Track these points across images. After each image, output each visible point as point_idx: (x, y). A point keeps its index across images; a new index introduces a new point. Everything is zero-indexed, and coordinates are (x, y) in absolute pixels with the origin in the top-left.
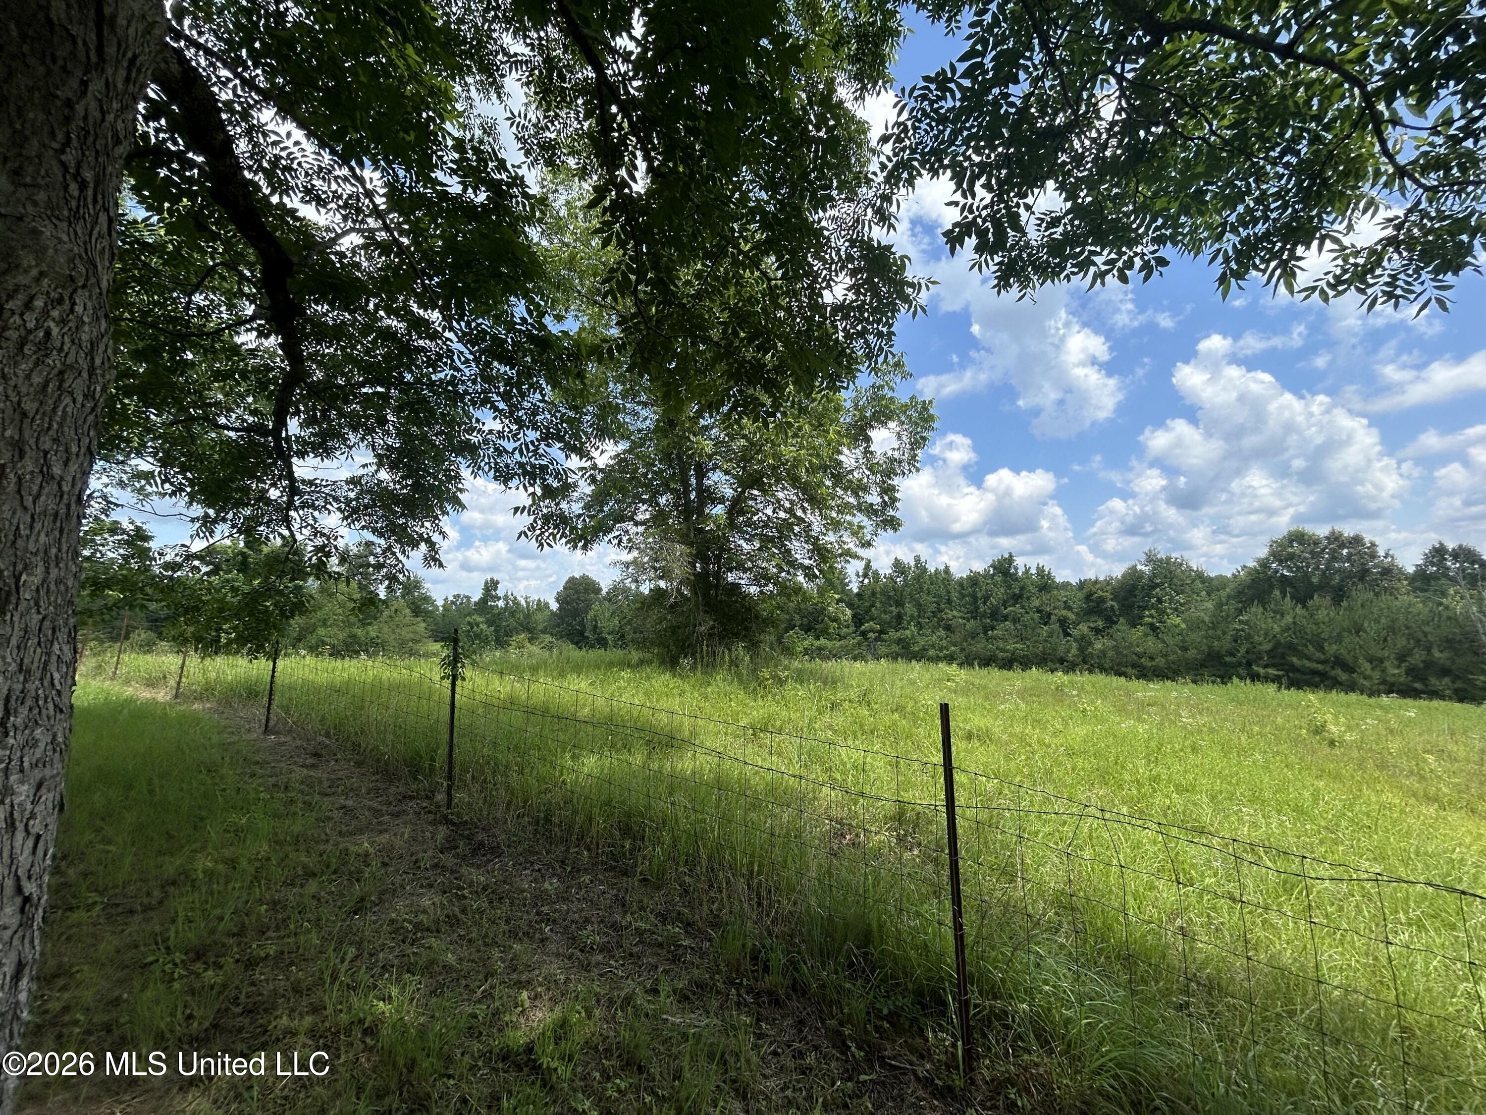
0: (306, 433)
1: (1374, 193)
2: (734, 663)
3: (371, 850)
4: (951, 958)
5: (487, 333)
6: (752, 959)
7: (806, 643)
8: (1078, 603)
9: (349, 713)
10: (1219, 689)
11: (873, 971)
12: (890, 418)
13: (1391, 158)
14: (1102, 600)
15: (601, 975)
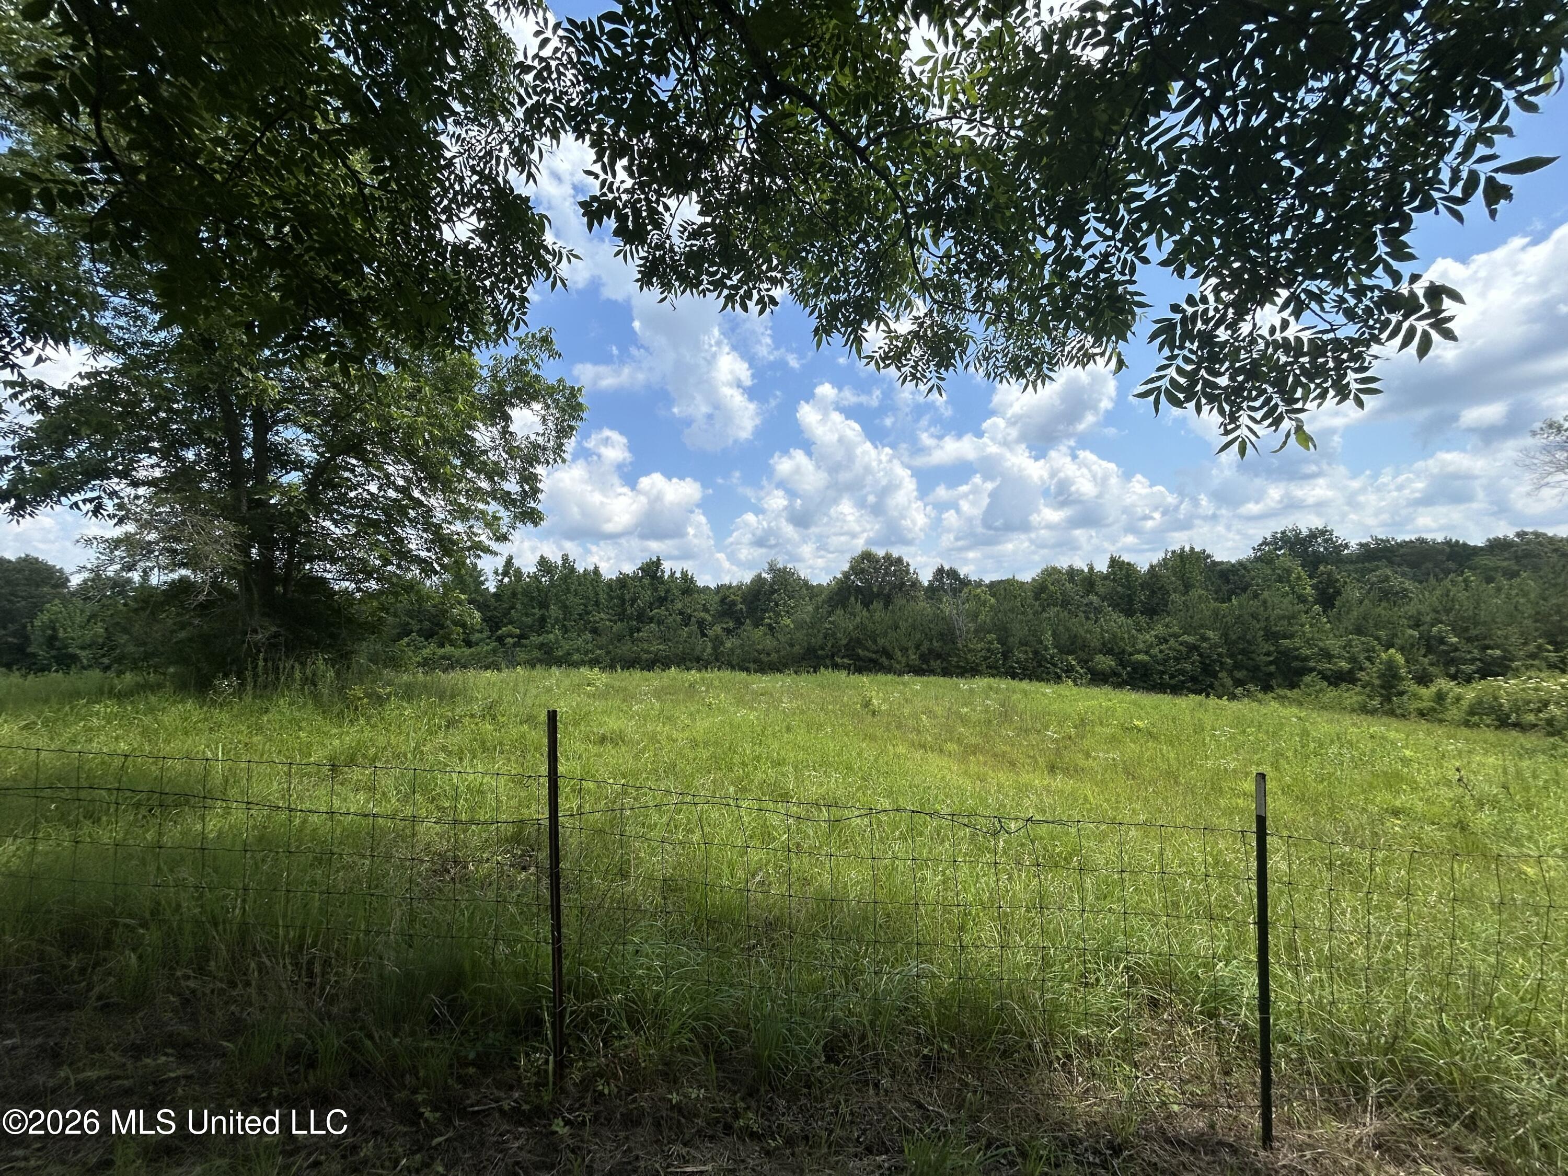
2: (309, 681)
4: (547, 974)
7: (426, 652)
8: (714, 607)
12: (534, 398)
14: (734, 603)
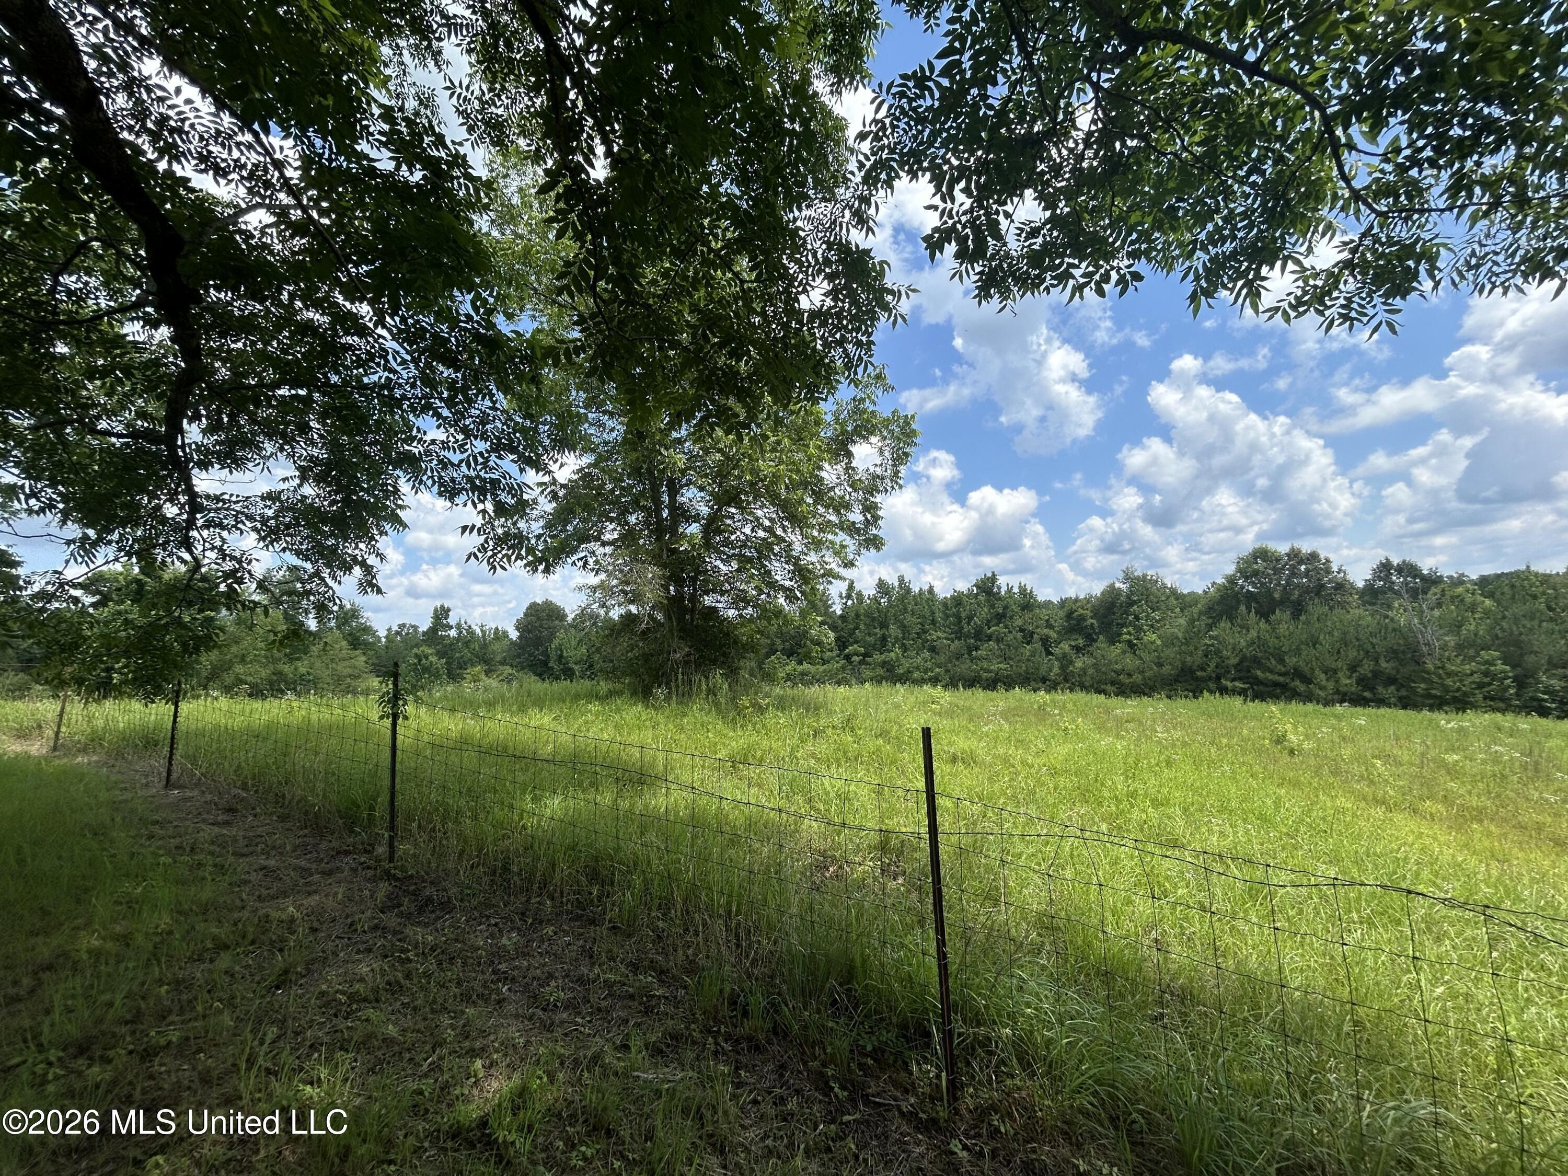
0: (208, 441)
1: (1331, 217)
2: (712, 692)
3: (297, 915)
4: (935, 989)
5: (427, 330)
6: (730, 1004)
7: (788, 668)
8: (1059, 621)
9: (270, 761)
10: (1192, 704)
11: (856, 1008)
12: (872, 433)
13: (1347, 180)
14: (1082, 618)
15: (566, 1035)
